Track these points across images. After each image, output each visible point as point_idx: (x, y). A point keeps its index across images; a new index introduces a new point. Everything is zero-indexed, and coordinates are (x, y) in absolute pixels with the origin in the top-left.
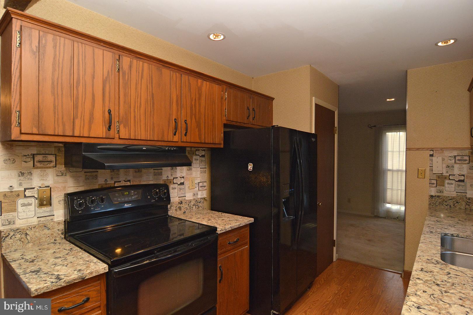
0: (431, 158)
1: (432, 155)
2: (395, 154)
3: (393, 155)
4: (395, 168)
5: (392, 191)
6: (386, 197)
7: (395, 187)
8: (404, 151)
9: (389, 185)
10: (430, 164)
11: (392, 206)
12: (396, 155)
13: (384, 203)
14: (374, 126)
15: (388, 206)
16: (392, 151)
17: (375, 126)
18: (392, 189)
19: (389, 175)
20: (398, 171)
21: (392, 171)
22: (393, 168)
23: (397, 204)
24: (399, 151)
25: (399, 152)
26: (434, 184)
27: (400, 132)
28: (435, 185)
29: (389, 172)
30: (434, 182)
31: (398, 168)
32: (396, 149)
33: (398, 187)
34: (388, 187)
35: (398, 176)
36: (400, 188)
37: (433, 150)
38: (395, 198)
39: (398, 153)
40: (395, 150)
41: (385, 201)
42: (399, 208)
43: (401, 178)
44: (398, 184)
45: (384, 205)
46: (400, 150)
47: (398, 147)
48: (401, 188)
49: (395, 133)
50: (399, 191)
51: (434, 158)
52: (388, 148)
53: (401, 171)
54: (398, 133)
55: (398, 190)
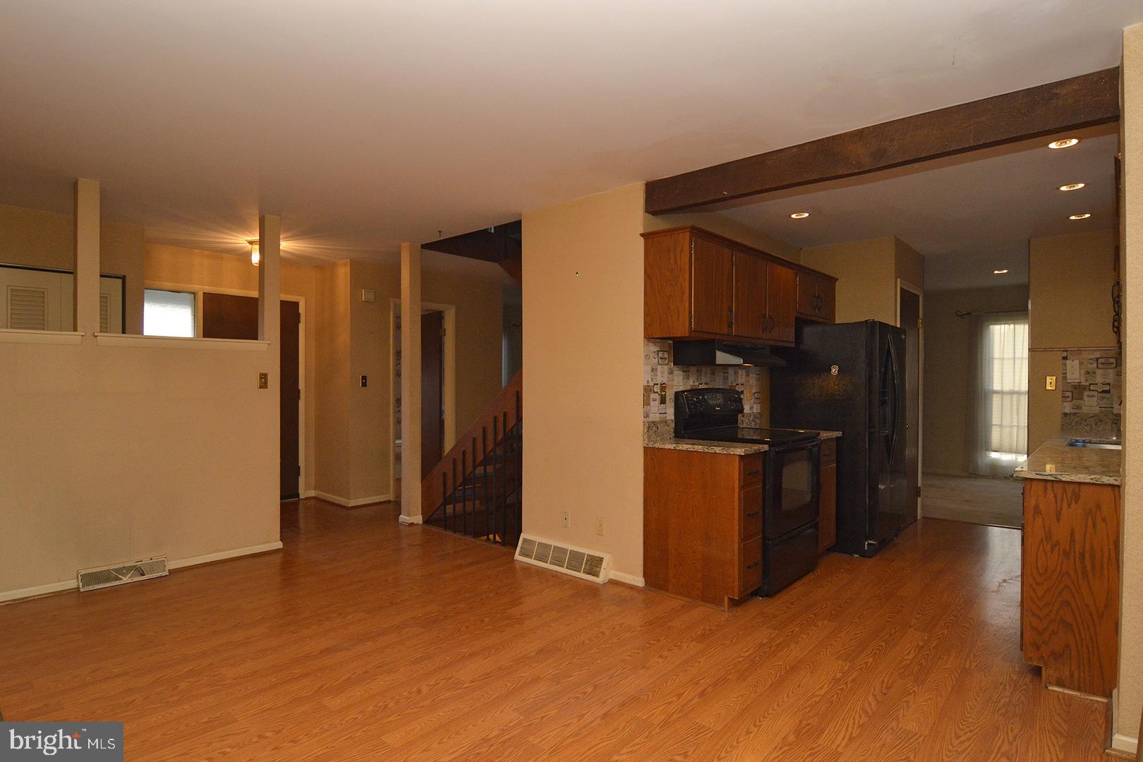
0: (1064, 361)
1: (1065, 358)
2: (1006, 362)
3: (1003, 365)
4: (1006, 389)
5: (1001, 430)
6: (991, 440)
7: (1006, 422)
8: (1022, 358)
9: (995, 419)
10: (1063, 370)
11: (1002, 456)
12: (1008, 365)
13: (987, 450)
14: (967, 314)
15: (994, 455)
16: (1000, 359)
17: (970, 314)
18: (1001, 426)
19: (996, 400)
20: (1012, 393)
21: (1002, 393)
22: (1002, 387)
23: (1010, 451)
24: (1014, 358)
25: (1014, 361)
26: (1068, 397)
27: (1016, 326)
28: (1070, 399)
29: (995, 396)
30: (1069, 394)
31: (1012, 388)
32: (1008, 354)
33: (1012, 422)
34: (994, 423)
35: (1012, 402)
36: (1015, 424)
37: (1067, 351)
38: (1006, 442)
39: (1012, 361)
40: (1006, 356)
41: (988, 448)
42: (1014, 459)
43: (1018, 405)
44: (1012, 415)
45: (986, 454)
46: (1016, 356)
47: (1012, 351)
48: (1018, 422)
49: (1006, 326)
50: (1015, 430)
51: (1068, 362)
52: (993, 353)
53: (1019, 393)
54: (1012, 326)
55: (1011, 427)
